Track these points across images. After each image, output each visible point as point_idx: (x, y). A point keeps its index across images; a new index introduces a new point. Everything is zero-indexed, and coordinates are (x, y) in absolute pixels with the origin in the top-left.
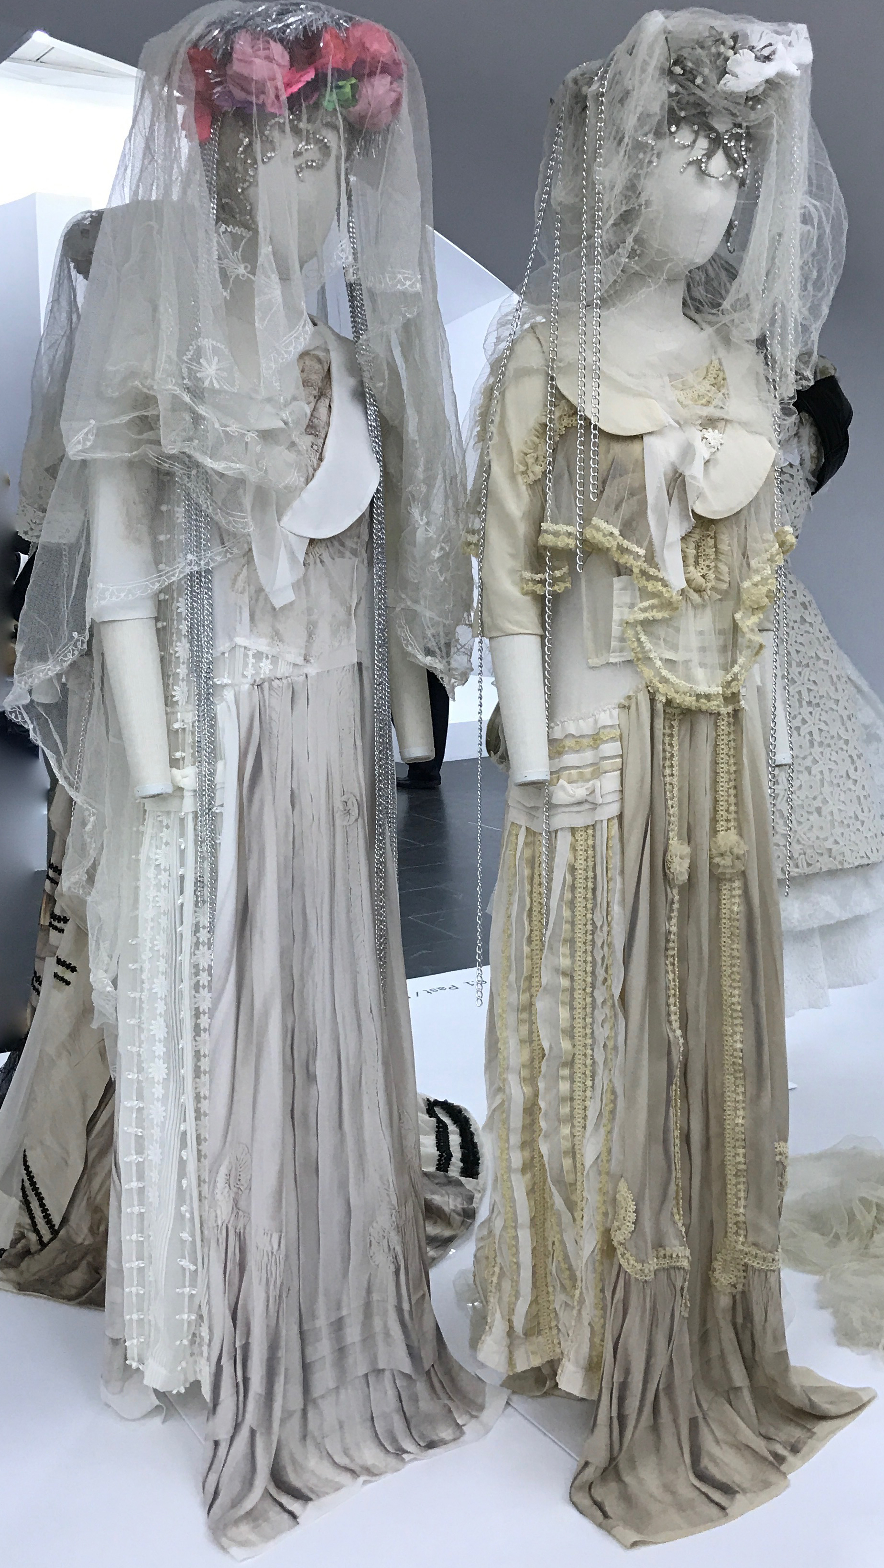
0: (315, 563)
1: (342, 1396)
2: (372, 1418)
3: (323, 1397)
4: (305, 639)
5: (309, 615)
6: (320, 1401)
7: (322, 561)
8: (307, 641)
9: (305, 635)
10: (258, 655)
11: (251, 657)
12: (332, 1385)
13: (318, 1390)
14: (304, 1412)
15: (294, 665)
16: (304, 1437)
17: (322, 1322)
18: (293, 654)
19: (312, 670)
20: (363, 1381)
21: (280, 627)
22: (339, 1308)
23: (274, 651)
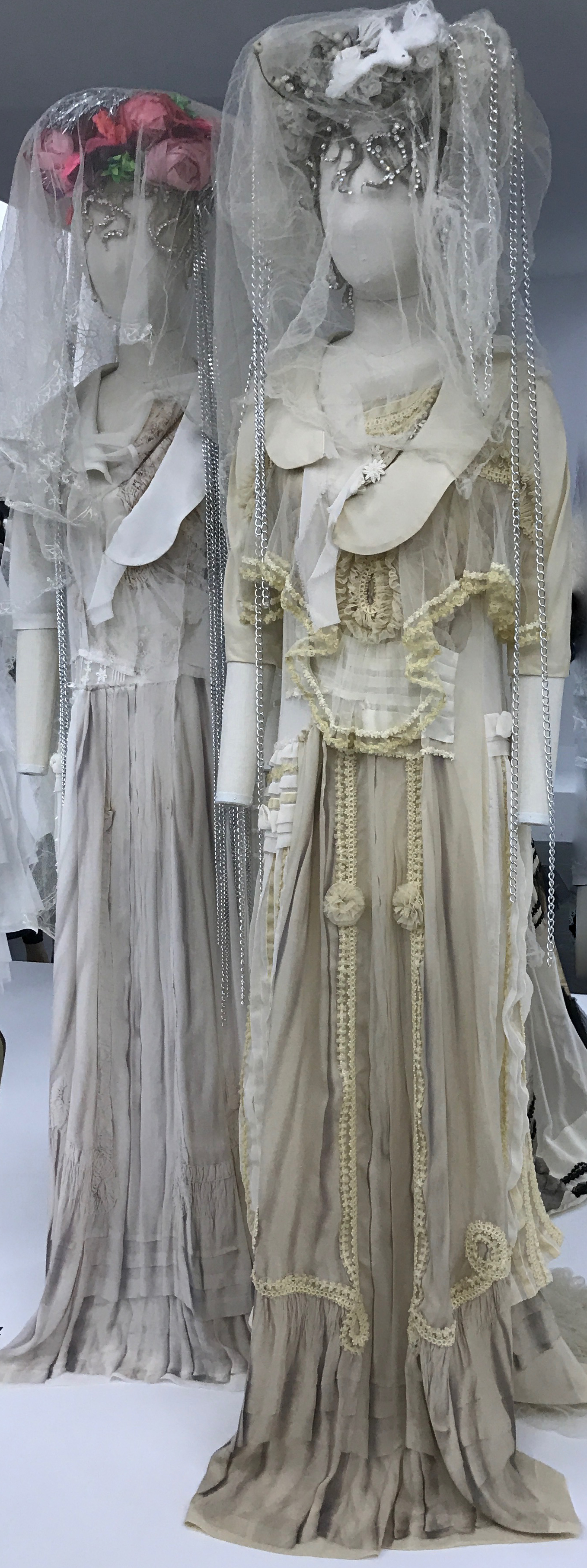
0: (142, 587)
1: (150, 1304)
2: (168, 1335)
3: (134, 1299)
4: (137, 654)
5: (140, 632)
6: (132, 1303)
7: (148, 586)
8: (138, 656)
9: (136, 650)
10: (95, 666)
11: (88, 666)
12: (143, 1294)
13: (132, 1293)
14: (117, 1305)
15: (127, 676)
16: (112, 1325)
17: (140, 1238)
18: (125, 667)
19: (141, 681)
20: (166, 1301)
21: (113, 642)
22: (154, 1232)
23: (109, 663)
